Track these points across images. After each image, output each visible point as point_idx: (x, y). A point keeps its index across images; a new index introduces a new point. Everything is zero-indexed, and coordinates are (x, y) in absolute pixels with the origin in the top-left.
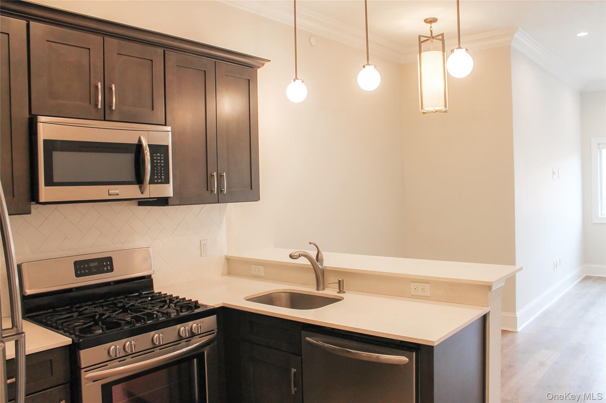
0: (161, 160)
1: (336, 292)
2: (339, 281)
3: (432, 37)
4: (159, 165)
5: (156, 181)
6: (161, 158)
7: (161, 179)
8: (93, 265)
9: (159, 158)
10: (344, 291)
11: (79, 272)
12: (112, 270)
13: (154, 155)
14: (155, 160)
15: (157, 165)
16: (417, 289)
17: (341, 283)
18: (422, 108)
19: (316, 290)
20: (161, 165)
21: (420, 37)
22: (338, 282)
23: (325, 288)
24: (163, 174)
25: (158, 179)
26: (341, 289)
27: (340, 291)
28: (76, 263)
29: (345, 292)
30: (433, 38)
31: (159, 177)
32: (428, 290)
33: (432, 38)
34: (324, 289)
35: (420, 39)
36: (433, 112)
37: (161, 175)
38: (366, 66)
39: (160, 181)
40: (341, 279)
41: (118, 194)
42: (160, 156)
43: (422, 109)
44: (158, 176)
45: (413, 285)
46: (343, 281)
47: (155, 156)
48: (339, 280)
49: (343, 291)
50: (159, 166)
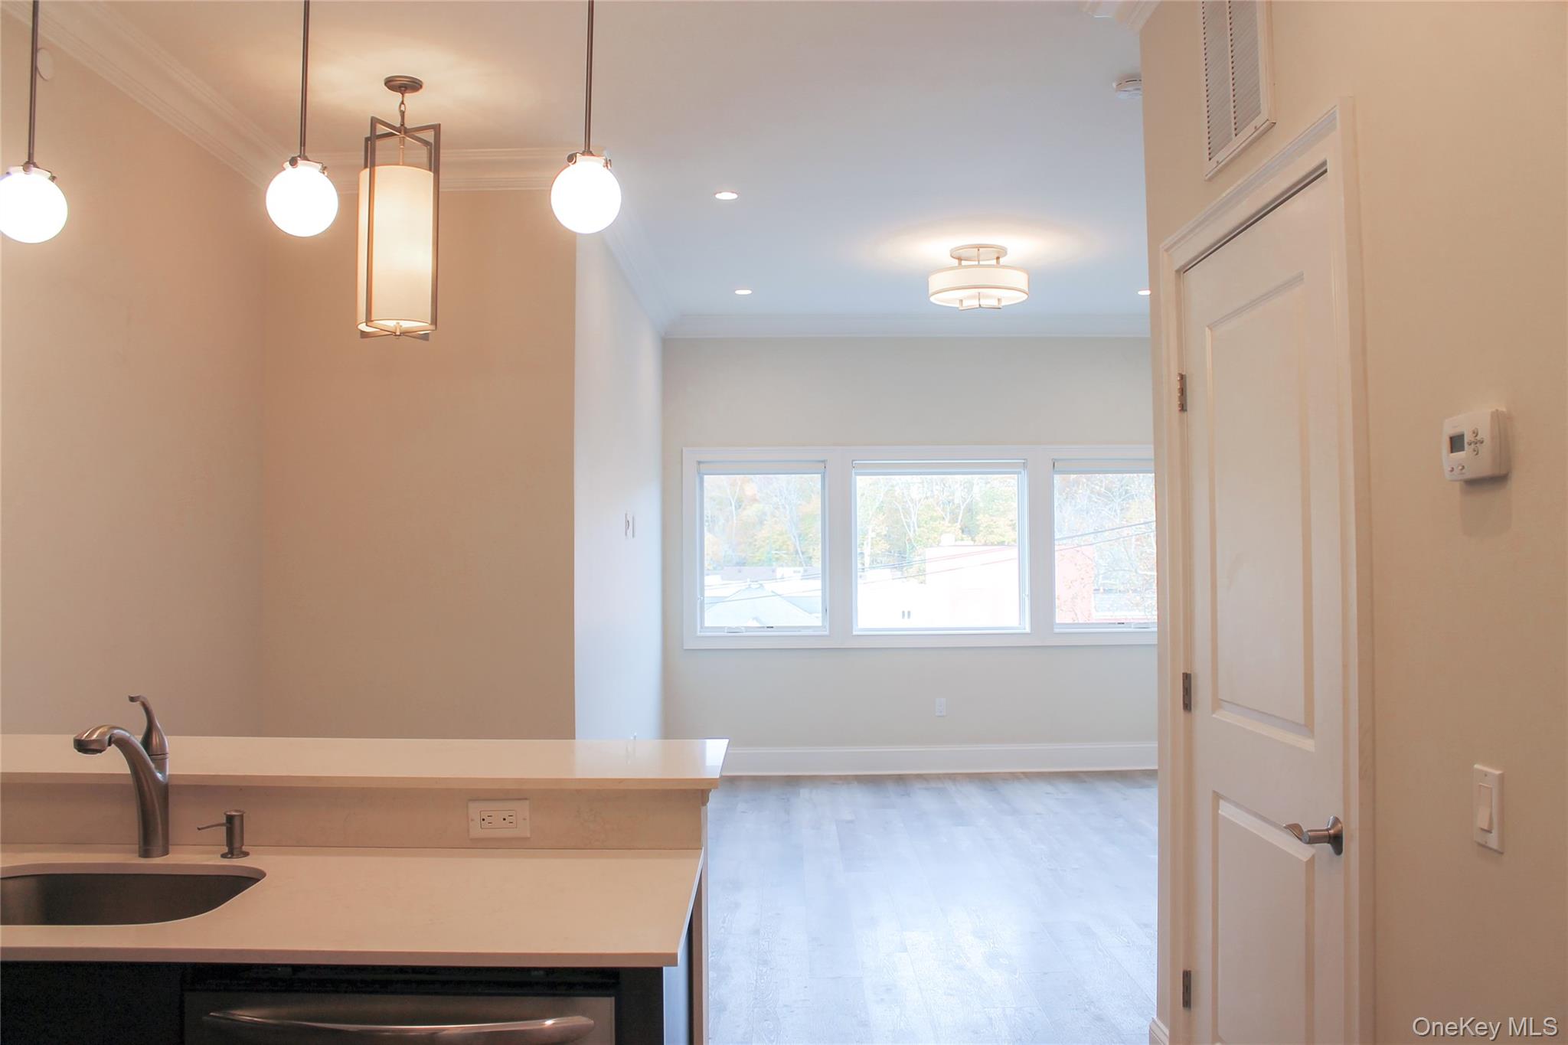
1: (219, 856)
2: (230, 819)
3: (403, 129)
10: (244, 848)
16: (488, 820)
17: (237, 822)
18: (369, 320)
19: (137, 855)
21: (374, 122)
22: (224, 821)
23: (170, 847)
26: (237, 845)
27: (233, 848)
29: (246, 854)
30: (405, 133)
32: (525, 819)
33: (402, 133)
34: (166, 852)
35: (375, 129)
36: (394, 333)
38: (300, 162)
40: (236, 811)
43: (369, 324)
45: (475, 810)
46: (242, 817)
48: (229, 813)
49: (241, 848)
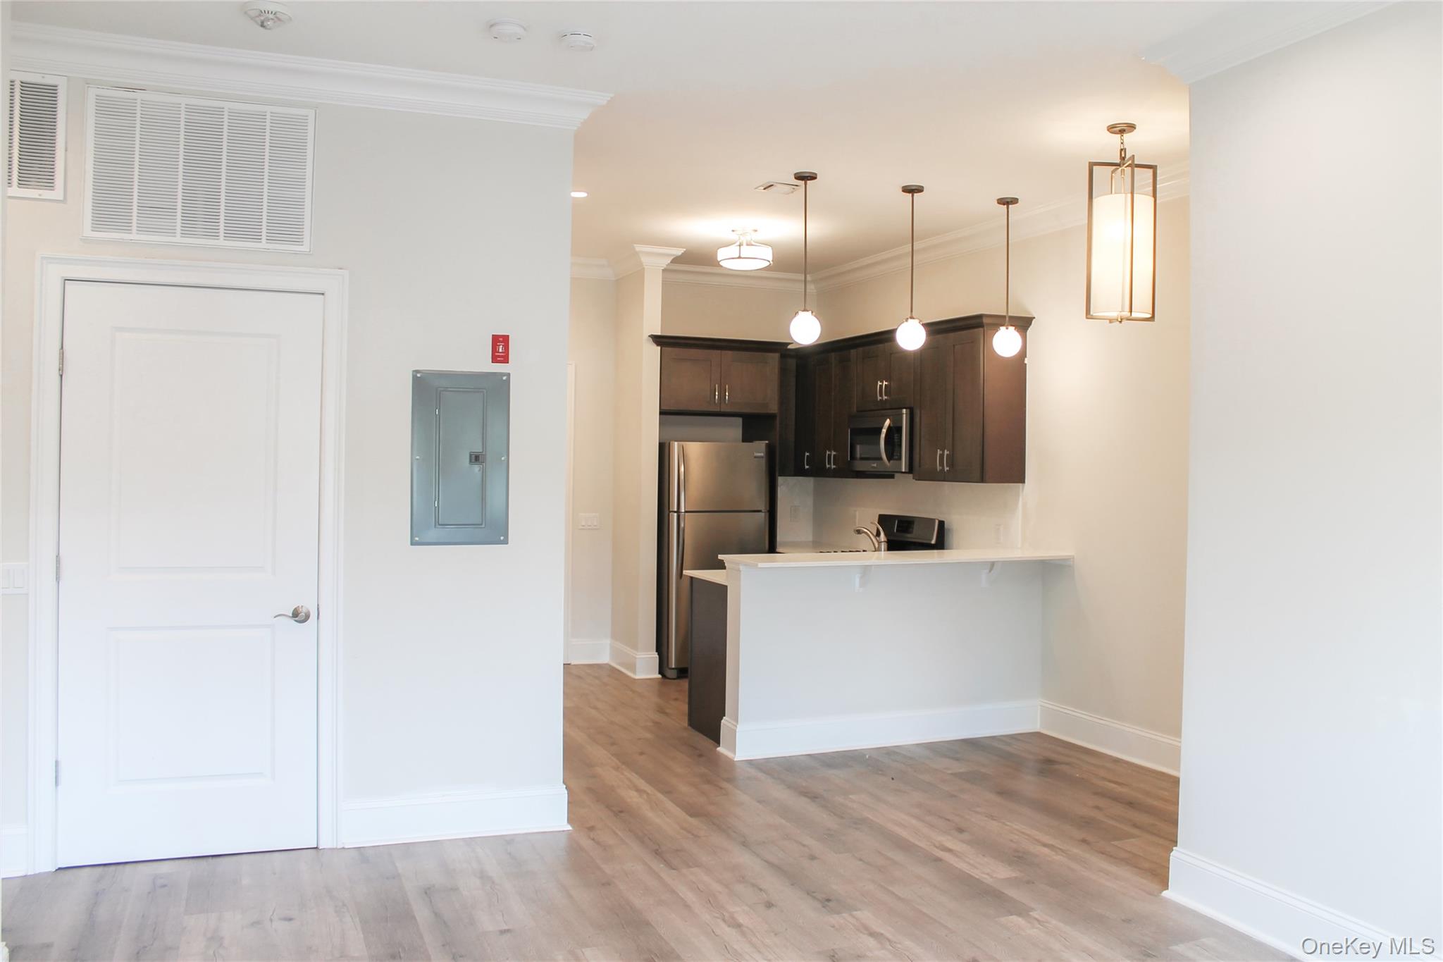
3: (1123, 163)
33: (1124, 166)
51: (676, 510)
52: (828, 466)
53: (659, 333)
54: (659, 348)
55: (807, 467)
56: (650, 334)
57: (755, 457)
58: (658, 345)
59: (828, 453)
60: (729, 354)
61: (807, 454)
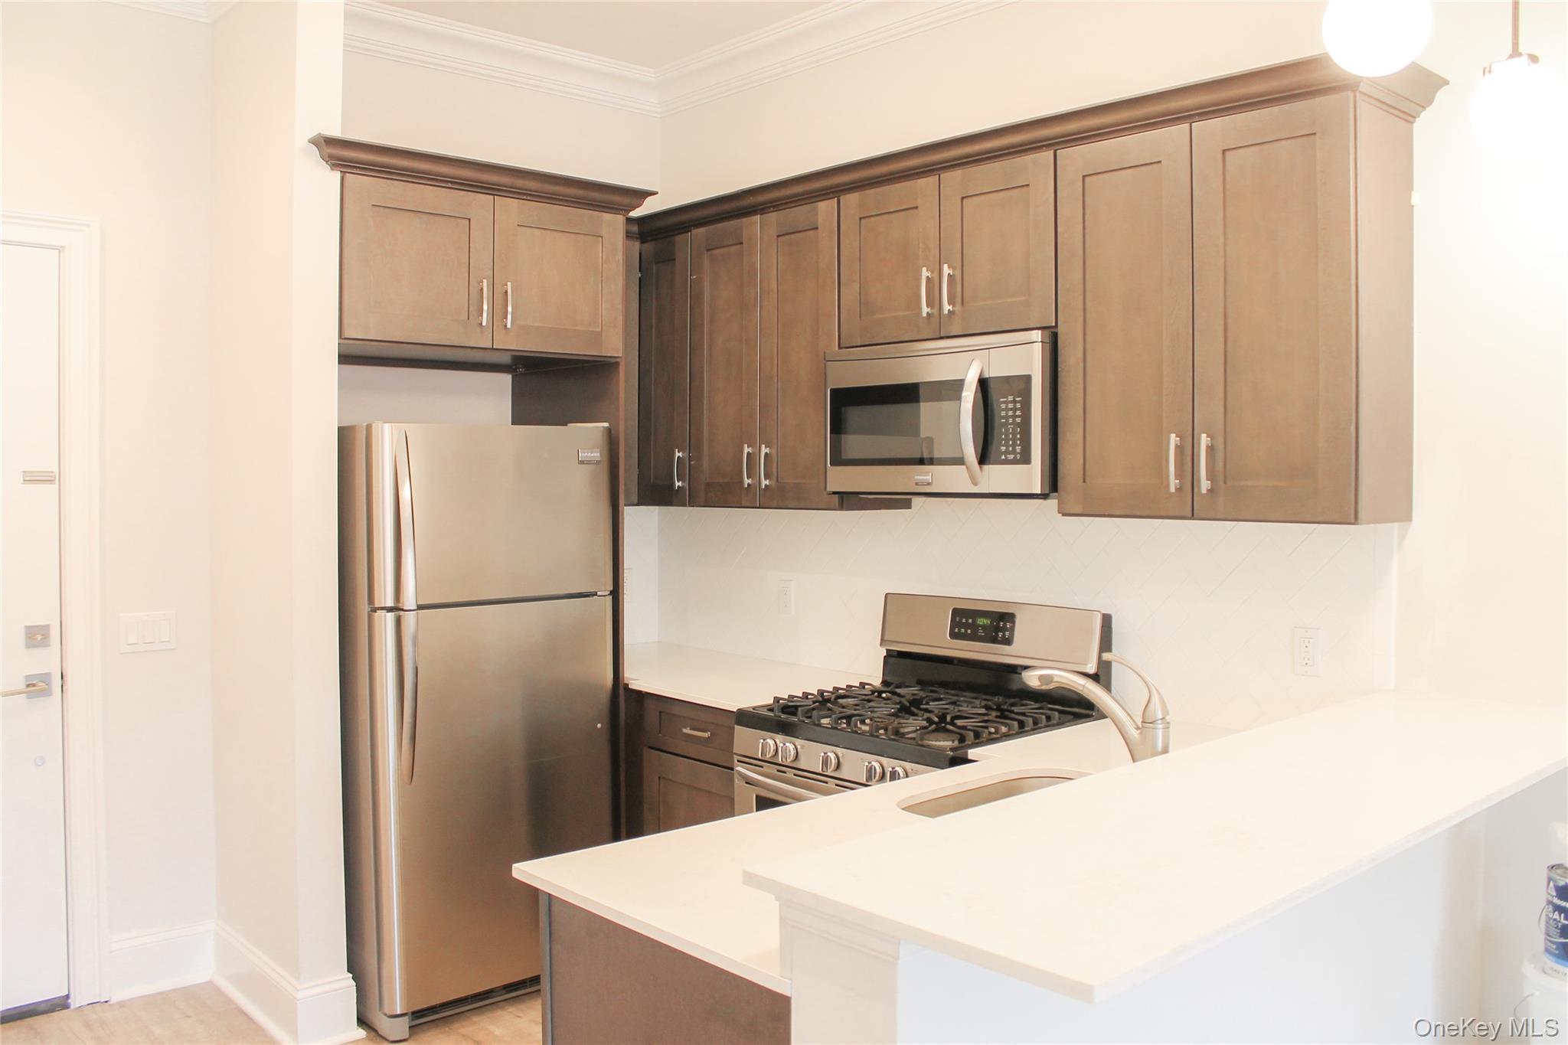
0: (1015, 410)
4: (1011, 420)
5: (1003, 457)
6: (1015, 406)
7: (1014, 452)
8: (981, 623)
9: (1011, 406)
11: (956, 630)
12: (1008, 642)
13: (1002, 400)
14: (1003, 410)
15: (1007, 421)
20: (1014, 420)
24: (1018, 442)
25: (1007, 452)
28: (956, 612)
31: (1011, 449)
37: (1014, 445)
39: (1011, 457)
41: (929, 484)
42: (1014, 402)
44: (1008, 445)
47: (1004, 402)
50: (1011, 424)
51: (390, 603)
52: (747, 481)
53: (336, 132)
54: (337, 175)
55: (678, 484)
56: (312, 134)
57: (581, 462)
58: (334, 166)
59: (747, 450)
60: (510, 208)
61: (678, 454)
